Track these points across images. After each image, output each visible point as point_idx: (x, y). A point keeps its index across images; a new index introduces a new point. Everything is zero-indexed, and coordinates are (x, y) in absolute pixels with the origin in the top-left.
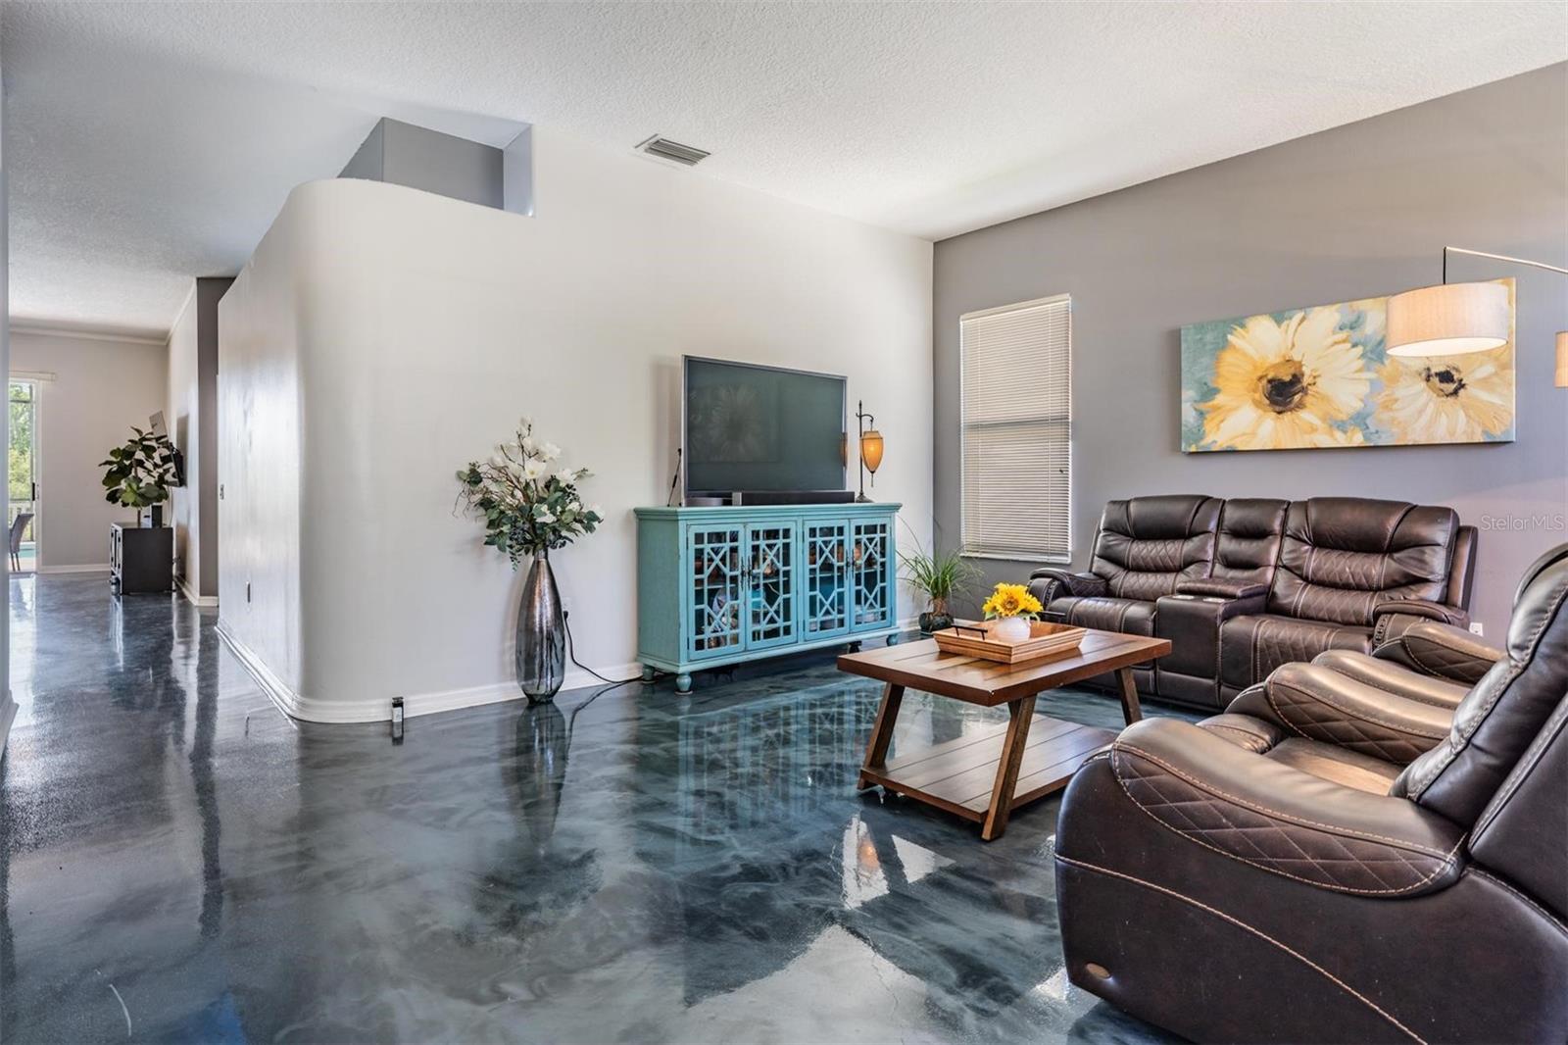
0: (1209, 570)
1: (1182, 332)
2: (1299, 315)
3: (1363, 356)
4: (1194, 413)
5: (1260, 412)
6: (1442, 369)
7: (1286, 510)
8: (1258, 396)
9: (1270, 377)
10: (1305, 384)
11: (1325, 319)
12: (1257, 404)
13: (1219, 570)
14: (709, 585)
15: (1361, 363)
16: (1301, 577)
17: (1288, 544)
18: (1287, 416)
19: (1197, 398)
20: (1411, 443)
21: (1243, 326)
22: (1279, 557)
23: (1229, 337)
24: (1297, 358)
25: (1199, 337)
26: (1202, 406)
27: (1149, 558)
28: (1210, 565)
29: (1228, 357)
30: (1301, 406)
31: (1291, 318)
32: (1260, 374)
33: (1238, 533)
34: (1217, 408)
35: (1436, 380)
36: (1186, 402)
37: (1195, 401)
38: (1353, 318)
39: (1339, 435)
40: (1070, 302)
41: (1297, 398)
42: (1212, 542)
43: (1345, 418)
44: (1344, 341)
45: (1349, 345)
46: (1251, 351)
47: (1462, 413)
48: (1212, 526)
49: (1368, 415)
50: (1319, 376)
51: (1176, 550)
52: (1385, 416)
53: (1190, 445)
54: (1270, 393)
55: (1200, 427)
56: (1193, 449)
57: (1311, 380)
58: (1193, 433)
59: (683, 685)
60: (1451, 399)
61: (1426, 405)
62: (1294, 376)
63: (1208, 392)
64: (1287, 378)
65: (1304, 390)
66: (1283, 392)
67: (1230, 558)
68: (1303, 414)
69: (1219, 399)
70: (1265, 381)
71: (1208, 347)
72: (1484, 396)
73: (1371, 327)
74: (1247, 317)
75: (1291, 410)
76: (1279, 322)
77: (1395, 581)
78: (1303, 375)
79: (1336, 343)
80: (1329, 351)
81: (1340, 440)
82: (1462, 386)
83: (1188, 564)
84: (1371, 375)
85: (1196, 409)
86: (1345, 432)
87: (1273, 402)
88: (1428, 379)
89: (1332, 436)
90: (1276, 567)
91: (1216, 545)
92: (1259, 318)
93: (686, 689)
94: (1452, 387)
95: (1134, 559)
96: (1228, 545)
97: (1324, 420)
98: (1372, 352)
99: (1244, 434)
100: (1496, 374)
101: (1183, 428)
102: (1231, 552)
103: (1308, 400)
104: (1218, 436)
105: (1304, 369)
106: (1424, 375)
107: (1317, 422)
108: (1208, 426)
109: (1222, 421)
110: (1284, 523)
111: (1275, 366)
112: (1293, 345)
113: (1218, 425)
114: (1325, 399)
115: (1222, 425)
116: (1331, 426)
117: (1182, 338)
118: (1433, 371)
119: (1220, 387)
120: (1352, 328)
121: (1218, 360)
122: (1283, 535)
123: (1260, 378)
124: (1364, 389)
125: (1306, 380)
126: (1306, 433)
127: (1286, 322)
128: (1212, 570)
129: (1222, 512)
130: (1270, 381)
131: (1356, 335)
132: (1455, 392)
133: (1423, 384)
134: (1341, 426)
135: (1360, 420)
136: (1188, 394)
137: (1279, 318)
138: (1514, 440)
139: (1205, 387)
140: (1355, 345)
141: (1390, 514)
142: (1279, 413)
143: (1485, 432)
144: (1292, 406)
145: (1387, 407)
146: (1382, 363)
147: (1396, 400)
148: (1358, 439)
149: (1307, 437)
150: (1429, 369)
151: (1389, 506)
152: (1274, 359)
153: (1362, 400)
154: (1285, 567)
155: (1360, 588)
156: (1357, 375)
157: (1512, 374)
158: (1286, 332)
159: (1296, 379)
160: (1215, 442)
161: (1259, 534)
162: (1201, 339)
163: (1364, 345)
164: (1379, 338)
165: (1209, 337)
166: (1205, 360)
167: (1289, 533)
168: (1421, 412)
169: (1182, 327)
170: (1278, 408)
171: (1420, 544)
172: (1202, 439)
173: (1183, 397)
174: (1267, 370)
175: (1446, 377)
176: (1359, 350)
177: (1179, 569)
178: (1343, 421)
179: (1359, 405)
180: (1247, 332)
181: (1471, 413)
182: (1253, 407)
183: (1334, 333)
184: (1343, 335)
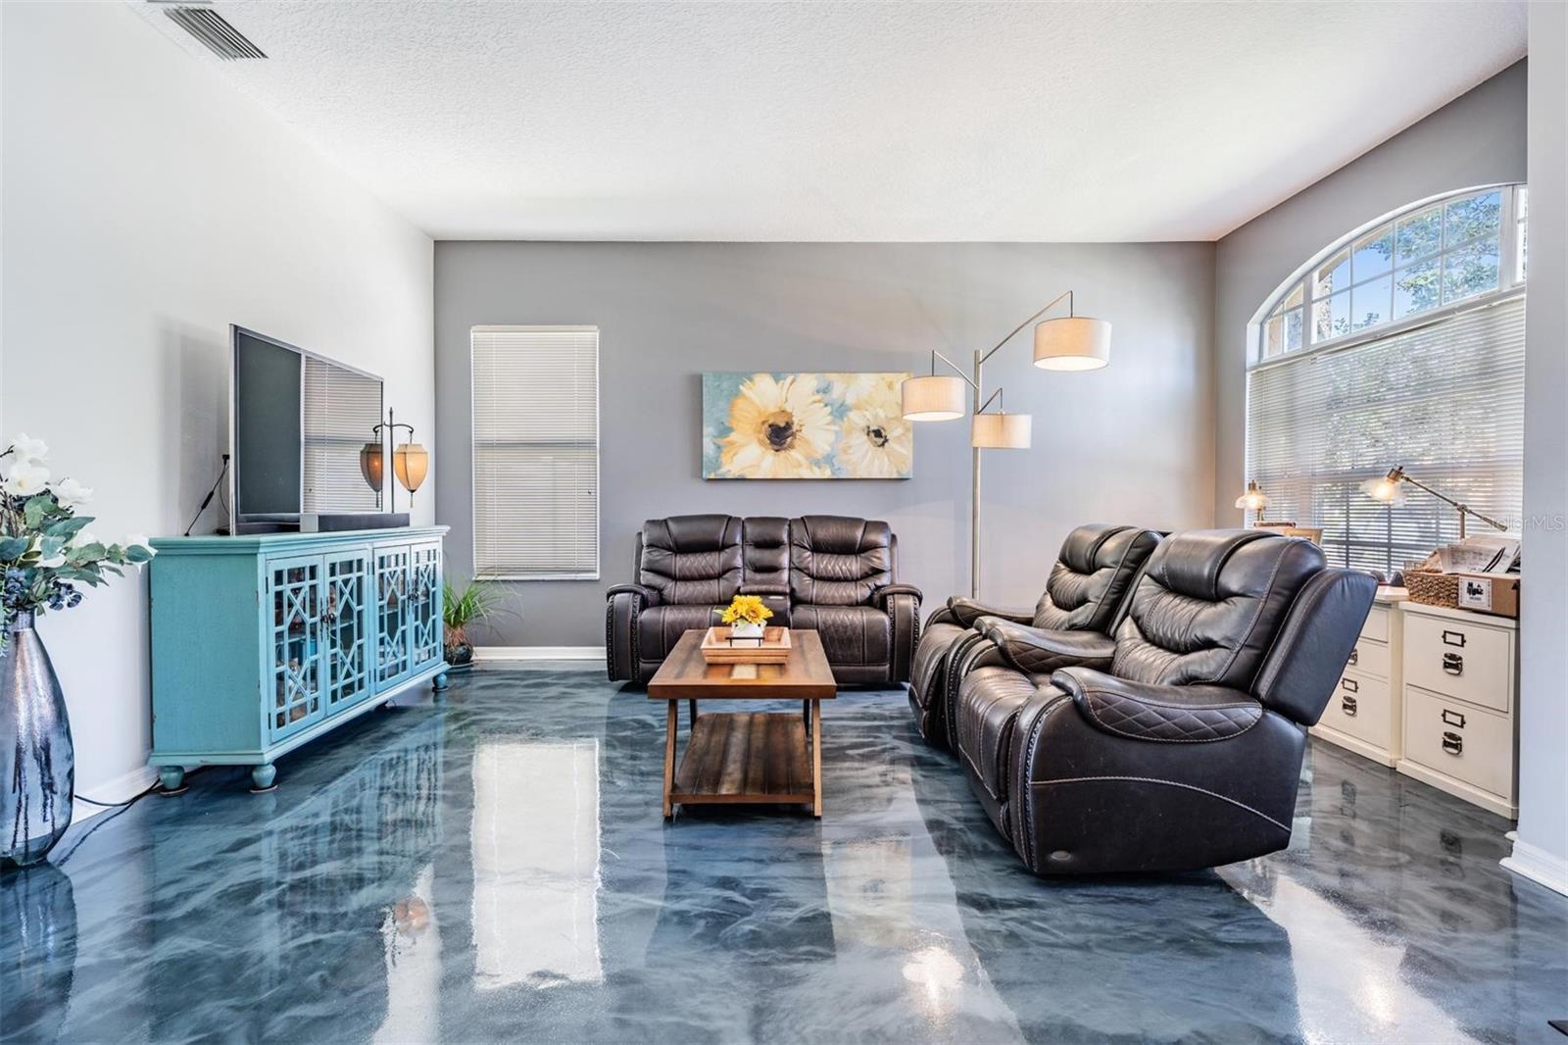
0: (741, 575)
1: (704, 379)
2: (790, 378)
3: (831, 413)
4: (713, 447)
5: (763, 449)
6: (876, 428)
7: (789, 525)
8: (762, 436)
9: (770, 422)
10: (794, 430)
11: (808, 382)
12: (761, 442)
13: (749, 574)
14: (290, 638)
15: (829, 418)
16: (809, 575)
17: (795, 550)
18: (782, 454)
19: (715, 434)
20: (858, 477)
21: (751, 380)
22: (790, 561)
23: (741, 387)
24: (789, 410)
25: (717, 383)
26: (721, 442)
27: (693, 569)
28: (742, 571)
29: (740, 403)
30: (791, 446)
31: (785, 379)
32: (763, 419)
33: (760, 545)
34: (731, 444)
35: (872, 435)
36: (707, 436)
37: (714, 437)
38: (824, 385)
39: (815, 469)
40: (598, 334)
41: (789, 440)
42: (740, 551)
43: (820, 457)
44: (820, 401)
45: (822, 405)
46: (757, 400)
47: (886, 459)
48: (738, 540)
49: (834, 457)
50: (804, 425)
51: (715, 560)
52: (844, 457)
53: (710, 473)
54: (771, 435)
55: (717, 458)
56: (712, 476)
57: (798, 428)
58: (712, 463)
59: (265, 779)
60: (881, 449)
61: (867, 451)
62: (787, 423)
63: (725, 431)
64: (782, 425)
65: (793, 435)
66: (779, 435)
67: (758, 565)
68: (793, 453)
69: (733, 437)
70: (766, 426)
71: (726, 393)
72: (897, 447)
73: (836, 393)
74: (754, 373)
75: (785, 449)
76: (777, 381)
77: (866, 573)
78: (793, 423)
79: (815, 402)
80: (811, 407)
81: (817, 474)
82: (886, 441)
83: (725, 572)
84: (836, 428)
85: (714, 444)
86: (819, 467)
87: (773, 442)
88: (868, 435)
89: (811, 469)
90: (790, 569)
91: (743, 555)
92: (764, 375)
93: (269, 784)
94: (881, 440)
95: (680, 570)
96: (753, 554)
97: (807, 458)
98: (836, 411)
99: (751, 466)
100: (903, 435)
101: (704, 459)
102: (758, 560)
103: (797, 443)
104: (732, 468)
105: (794, 419)
106: (866, 431)
107: (801, 458)
108: (724, 458)
109: (735, 455)
110: (790, 535)
111: (774, 414)
112: (786, 400)
113: (732, 458)
114: (807, 442)
115: (735, 458)
116: (811, 463)
117: (704, 383)
118: (872, 428)
119: (735, 427)
120: (825, 392)
121: (731, 406)
122: (791, 544)
123: (764, 423)
124: (831, 438)
125: (795, 428)
126: (795, 467)
127: (781, 382)
128: (744, 575)
129: (743, 527)
130: (770, 426)
131: (827, 398)
132: (883, 445)
133: (866, 437)
134: (817, 463)
135: (829, 459)
136: (708, 430)
137: (777, 377)
138: (911, 476)
139: (722, 426)
140: (826, 405)
141: (857, 527)
142: (777, 451)
143: (898, 472)
144: (785, 446)
145: (845, 451)
146: (842, 420)
147: (850, 447)
148: (827, 474)
149: (795, 470)
150: (868, 427)
151: (854, 522)
152: (773, 409)
153: (830, 445)
154: (797, 568)
155: (846, 580)
156: (828, 427)
157: (911, 435)
158: (782, 388)
159: (788, 426)
160: (729, 471)
161: (775, 545)
162: (719, 386)
163: (832, 405)
164: (840, 402)
165: (725, 385)
166: (722, 404)
167: (796, 542)
168: (865, 456)
169: (704, 374)
170: (776, 447)
171: (875, 546)
172: (719, 468)
173: (705, 433)
174: (768, 416)
175: (878, 433)
176: (829, 409)
177: (719, 576)
178: (818, 460)
179: (828, 449)
180: (754, 385)
181: (891, 458)
182: (758, 445)
183: (813, 394)
184: (818, 397)
